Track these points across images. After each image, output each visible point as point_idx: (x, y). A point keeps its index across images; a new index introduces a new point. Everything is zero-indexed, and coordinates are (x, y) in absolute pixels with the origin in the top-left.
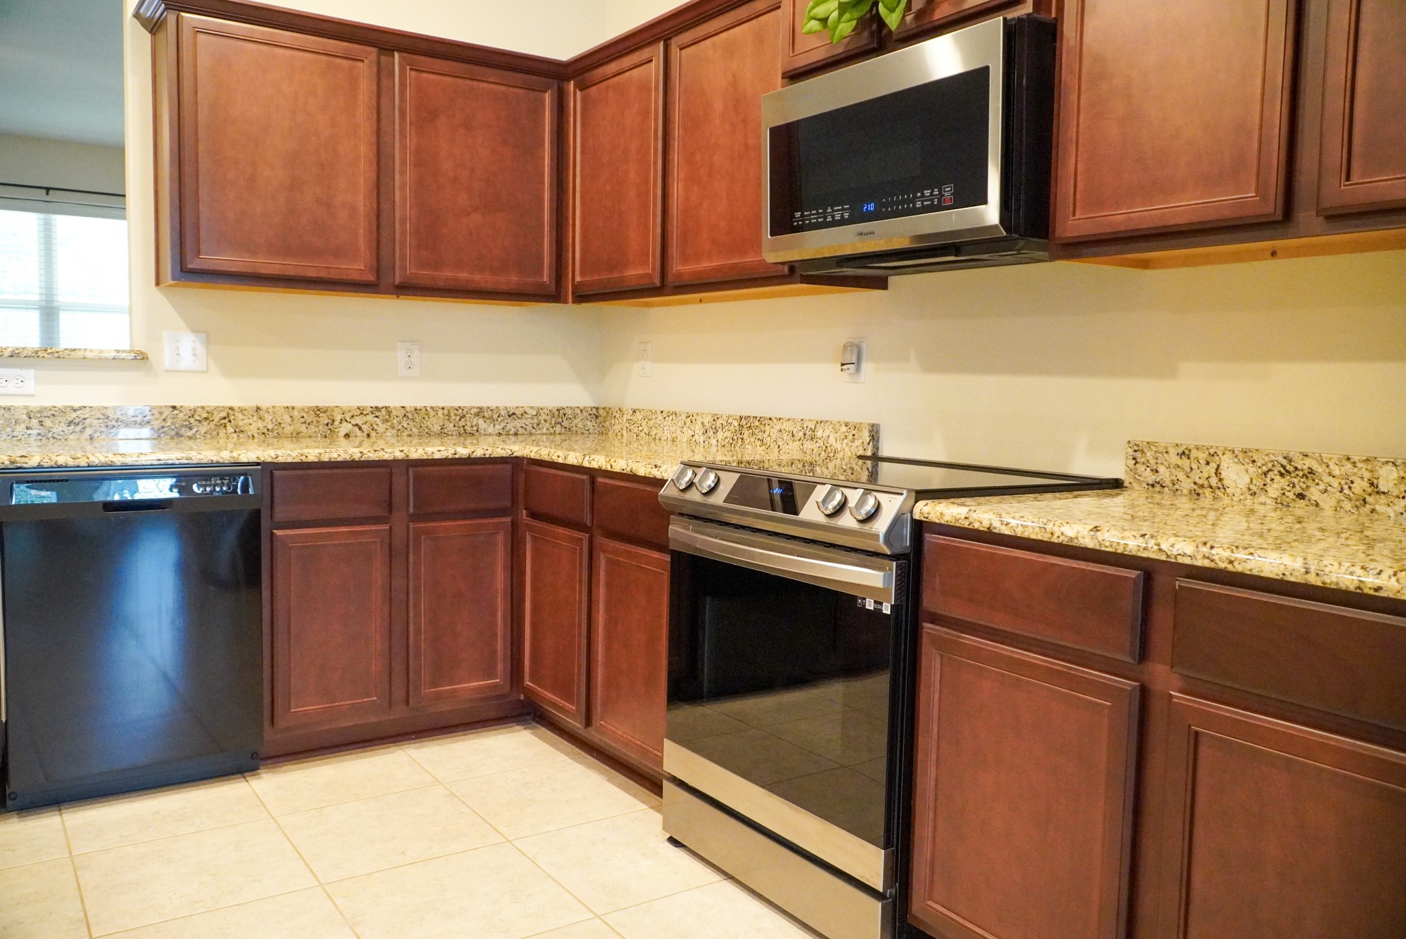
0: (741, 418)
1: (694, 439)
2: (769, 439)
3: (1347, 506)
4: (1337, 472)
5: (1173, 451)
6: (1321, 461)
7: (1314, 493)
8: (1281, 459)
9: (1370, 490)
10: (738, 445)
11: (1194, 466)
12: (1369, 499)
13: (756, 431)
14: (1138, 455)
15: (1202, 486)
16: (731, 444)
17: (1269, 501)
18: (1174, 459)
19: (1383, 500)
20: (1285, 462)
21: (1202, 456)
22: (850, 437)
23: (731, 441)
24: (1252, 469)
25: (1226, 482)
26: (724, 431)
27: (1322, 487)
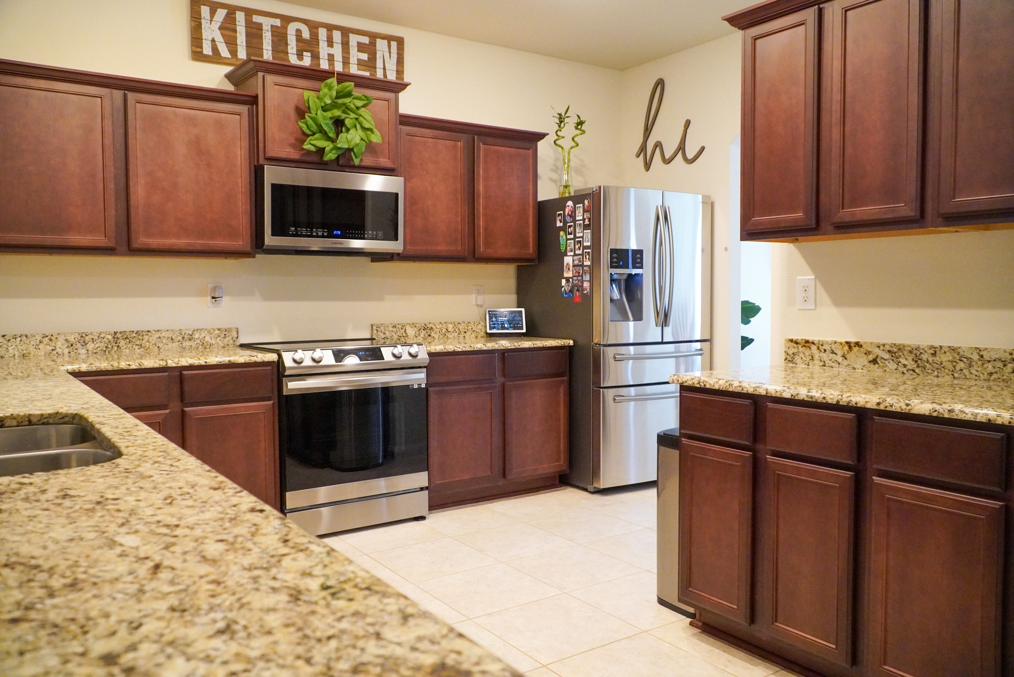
0: (115, 333)
1: (55, 352)
2: (148, 343)
3: (441, 336)
4: (438, 327)
5: (390, 326)
6: (434, 324)
7: (433, 334)
8: (423, 325)
9: (446, 331)
10: (113, 351)
11: (398, 330)
12: (446, 334)
13: (134, 340)
14: (378, 329)
15: (400, 337)
16: (105, 351)
17: (421, 338)
18: (391, 329)
19: (449, 333)
20: (424, 326)
21: (400, 327)
22: (223, 336)
23: (105, 349)
24: (415, 329)
25: (408, 334)
26: (95, 343)
27: (435, 332)
